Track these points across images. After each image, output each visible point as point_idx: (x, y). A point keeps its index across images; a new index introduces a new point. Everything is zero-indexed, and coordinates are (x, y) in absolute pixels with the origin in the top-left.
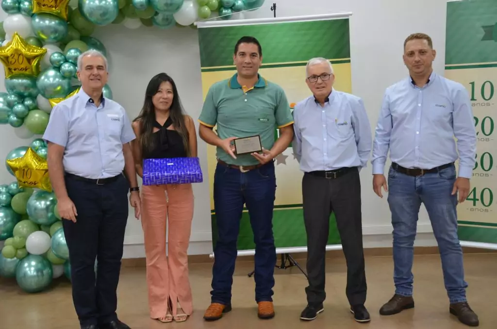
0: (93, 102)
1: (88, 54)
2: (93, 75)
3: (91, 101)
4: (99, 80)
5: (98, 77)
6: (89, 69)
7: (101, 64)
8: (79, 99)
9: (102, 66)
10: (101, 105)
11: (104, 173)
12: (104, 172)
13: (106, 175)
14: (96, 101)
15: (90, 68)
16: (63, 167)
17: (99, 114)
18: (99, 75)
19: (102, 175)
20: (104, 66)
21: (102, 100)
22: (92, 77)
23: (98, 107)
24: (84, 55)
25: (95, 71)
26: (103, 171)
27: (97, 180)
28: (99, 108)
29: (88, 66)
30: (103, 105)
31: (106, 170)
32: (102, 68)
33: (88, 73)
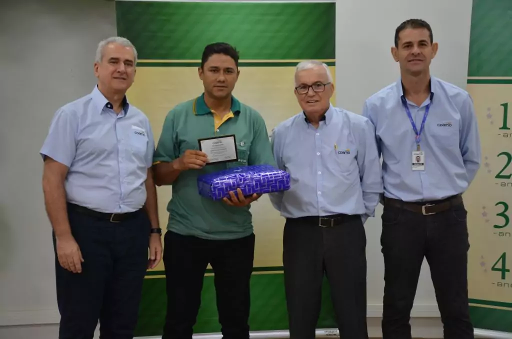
0: (112, 107)
1: (112, 42)
2: (119, 72)
3: (109, 106)
4: (124, 79)
5: (124, 76)
6: (114, 63)
7: (130, 58)
8: (92, 101)
9: (131, 61)
10: (123, 112)
11: (122, 206)
12: (122, 204)
13: (126, 209)
14: (116, 106)
15: (115, 61)
16: (66, 195)
17: (118, 125)
18: (126, 73)
19: (120, 207)
20: (133, 61)
21: (124, 105)
22: (117, 75)
23: (117, 115)
24: (108, 43)
25: (122, 67)
26: (121, 202)
27: (112, 214)
28: (119, 116)
29: (112, 59)
30: (126, 113)
31: (125, 201)
32: (131, 63)
33: (111, 68)
